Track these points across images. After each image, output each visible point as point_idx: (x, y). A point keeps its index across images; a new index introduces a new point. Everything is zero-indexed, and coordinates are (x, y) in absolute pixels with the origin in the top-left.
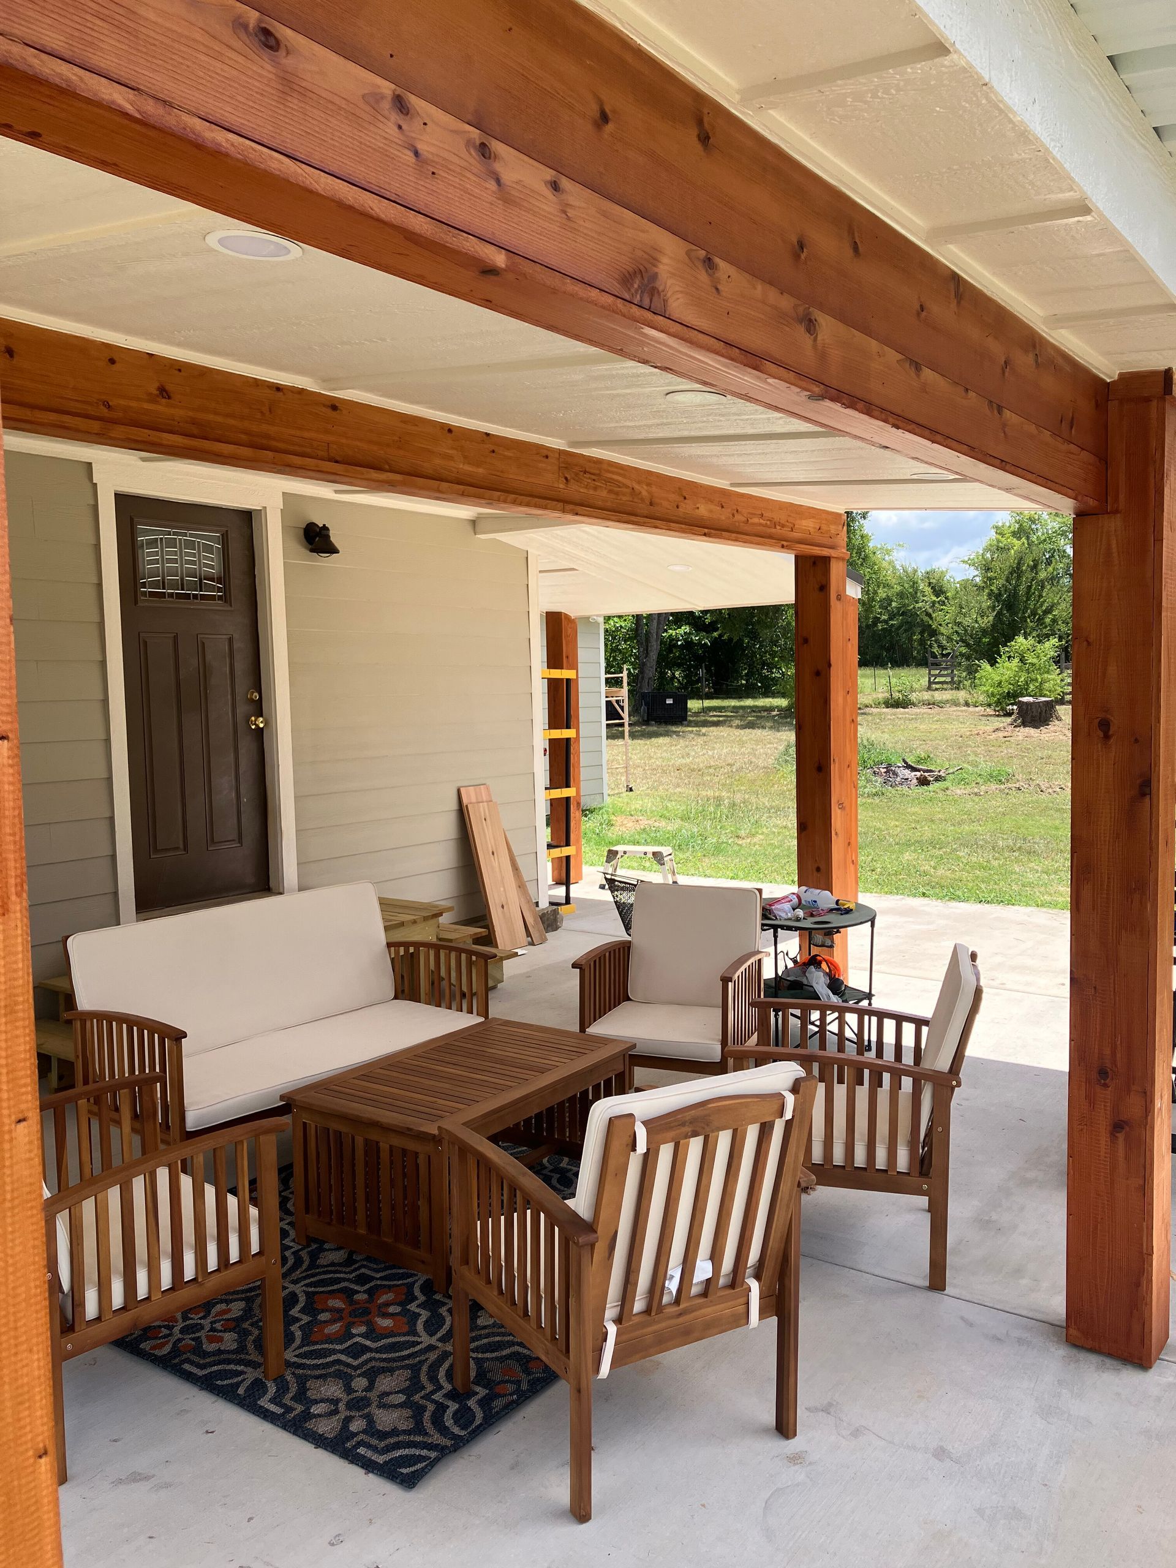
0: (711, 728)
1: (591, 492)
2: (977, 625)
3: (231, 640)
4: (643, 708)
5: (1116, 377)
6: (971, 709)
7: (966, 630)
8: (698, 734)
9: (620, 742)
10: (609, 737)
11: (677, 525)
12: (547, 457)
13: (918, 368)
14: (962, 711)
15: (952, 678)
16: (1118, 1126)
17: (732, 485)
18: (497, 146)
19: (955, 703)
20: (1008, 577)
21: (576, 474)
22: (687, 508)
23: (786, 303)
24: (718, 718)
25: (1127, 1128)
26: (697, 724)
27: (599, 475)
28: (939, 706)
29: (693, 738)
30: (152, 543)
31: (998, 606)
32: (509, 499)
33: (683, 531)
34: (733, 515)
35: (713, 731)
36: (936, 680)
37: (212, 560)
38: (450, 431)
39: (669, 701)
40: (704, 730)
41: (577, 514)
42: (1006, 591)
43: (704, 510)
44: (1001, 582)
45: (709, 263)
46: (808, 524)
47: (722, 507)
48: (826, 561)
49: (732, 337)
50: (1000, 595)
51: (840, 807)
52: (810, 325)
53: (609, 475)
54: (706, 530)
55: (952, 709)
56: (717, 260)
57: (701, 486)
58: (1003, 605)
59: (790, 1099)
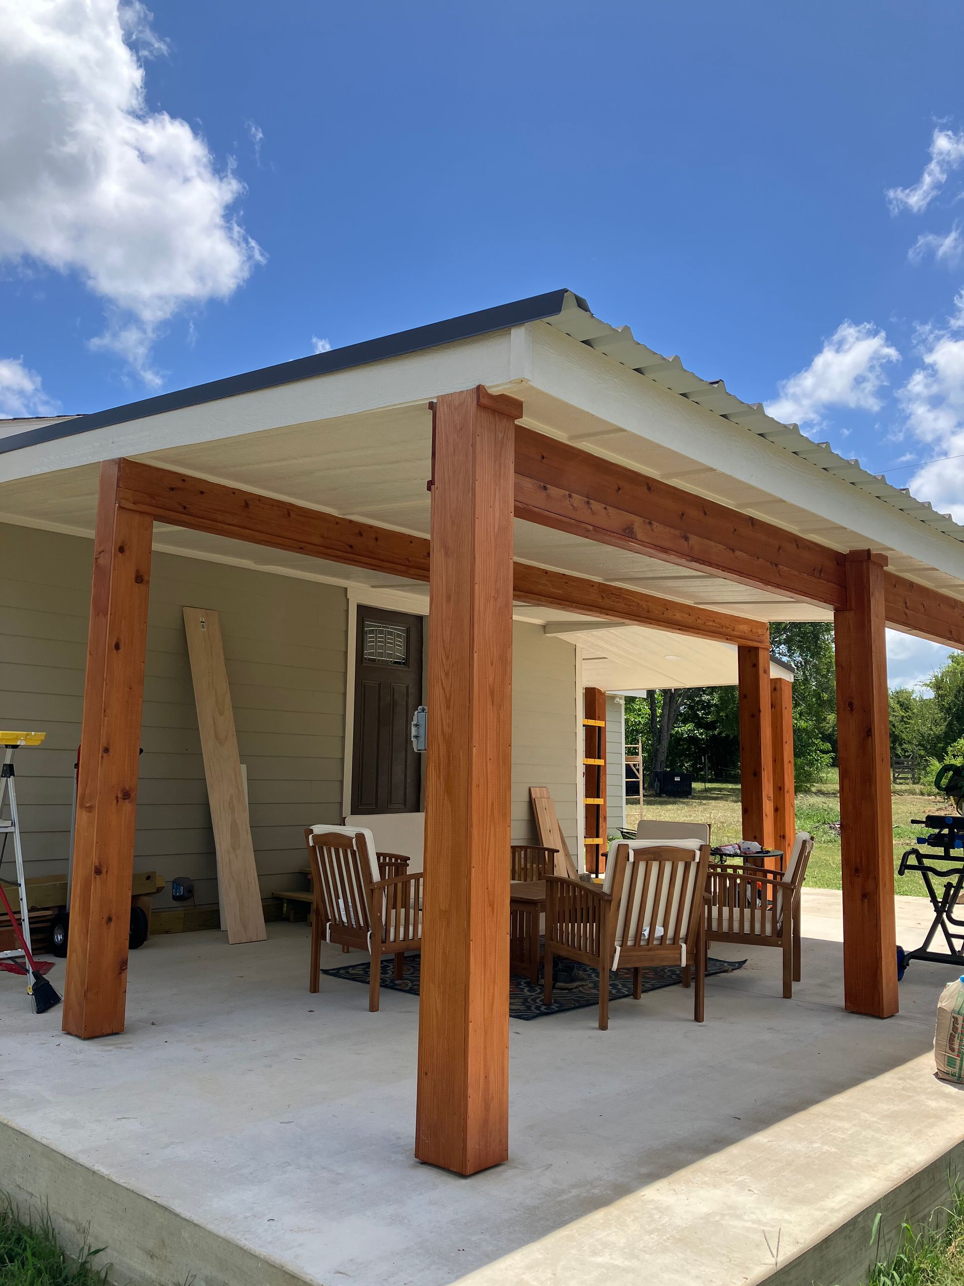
0: (711, 801)
1: (616, 604)
2: (932, 733)
3: (407, 687)
4: (657, 784)
5: (848, 552)
6: (926, 797)
7: (923, 737)
8: (701, 804)
9: (638, 806)
10: (628, 802)
11: (663, 623)
12: (593, 586)
13: (733, 550)
14: (919, 799)
15: (913, 775)
16: (864, 896)
17: (695, 603)
18: (591, 501)
19: (913, 793)
20: (956, 695)
21: (608, 595)
22: (669, 615)
23: (677, 532)
24: (717, 796)
25: (868, 896)
26: (699, 798)
27: (620, 596)
28: (898, 794)
29: (695, 806)
30: (372, 632)
31: (948, 718)
32: (573, 606)
33: (666, 627)
34: (696, 620)
35: (713, 802)
36: (899, 776)
37: (401, 642)
38: (546, 573)
39: (677, 779)
40: (704, 802)
41: (608, 615)
42: (955, 706)
43: (678, 616)
44: (950, 698)
45: (650, 523)
46: (745, 628)
47: (690, 615)
48: (756, 649)
49: (657, 544)
50: (950, 709)
51: (769, 799)
52: (686, 539)
53: (624, 596)
54: (680, 627)
55: (909, 797)
56: (653, 522)
57: (677, 603)
58: (953, 717)
59: (698, 853)
